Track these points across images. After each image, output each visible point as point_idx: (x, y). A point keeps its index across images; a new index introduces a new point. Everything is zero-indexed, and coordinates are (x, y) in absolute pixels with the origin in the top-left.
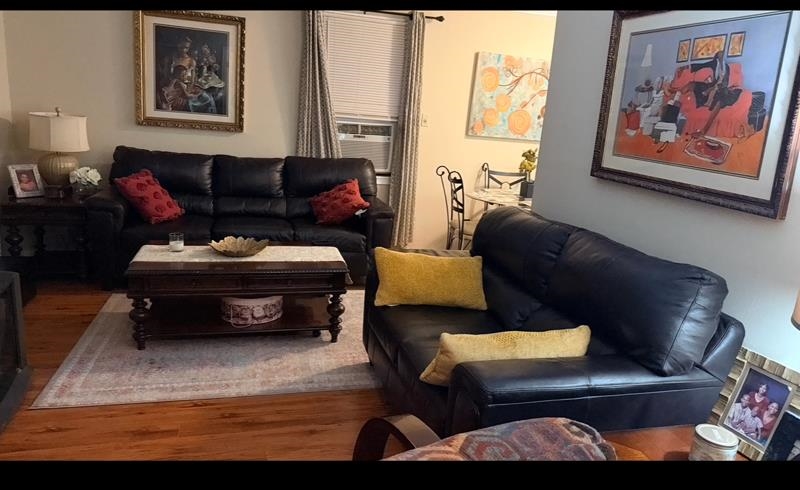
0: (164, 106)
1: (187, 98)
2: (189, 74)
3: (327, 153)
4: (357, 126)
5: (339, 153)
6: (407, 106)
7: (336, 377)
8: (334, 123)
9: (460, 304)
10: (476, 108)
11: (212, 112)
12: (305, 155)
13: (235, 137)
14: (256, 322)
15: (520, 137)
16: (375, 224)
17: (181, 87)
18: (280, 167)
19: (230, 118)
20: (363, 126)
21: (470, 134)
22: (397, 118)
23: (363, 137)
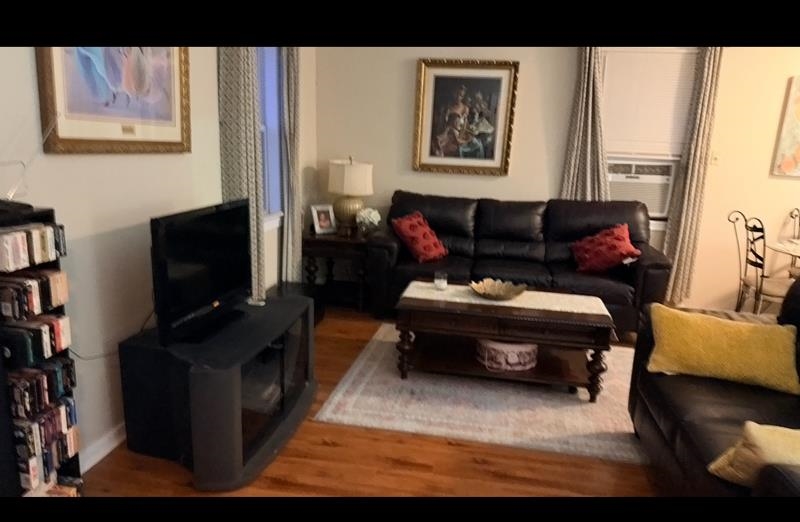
0: (437, 152)
1: (458, 144)
2: (462, 121)
3: (593, 195)
4: (630, 166)
5: (607, 196)
6: (694, 142)
7: (595, 443)
8: (604, 163)
9: (763, 384)
10: (785, 143)
11: (480, 157)
12: (568, 198)
13: (500, 181)
14: (509, 368)
16: (646, 275)
17: (454, 134)
18: (541, 210)
19: (496, 163)
20: (637, 166)
21: (776, 173)
22: (680, 156)
23: (637, 178)
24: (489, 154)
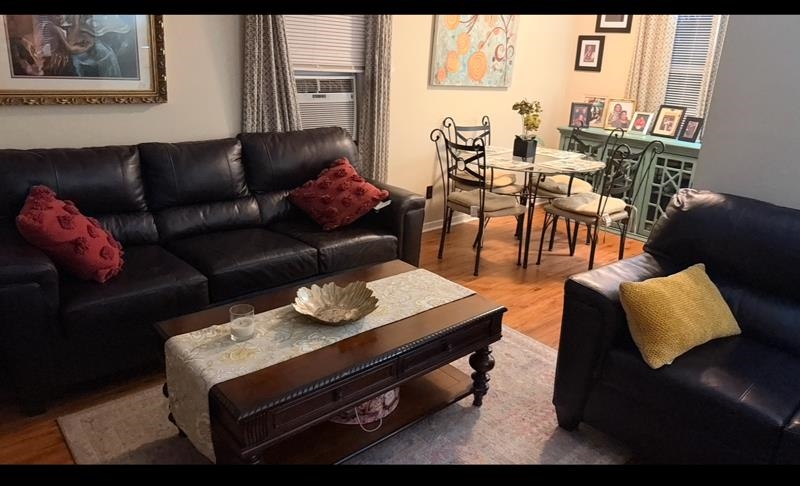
0: (29, 70)
1: (70, 54)
3: (284, 125)
4: (314, 81)
5: (300, 124)
8: (292, 80)
10: (439, 51)
12: (253, 131)
13: (156, 111)
14: (387, 413)
15: (477, 83)
19: (143, 83)
20: (322, 82)
21: (433, 83)
22: (363, 68)
23: (323, 96)
24: (129, 70)
